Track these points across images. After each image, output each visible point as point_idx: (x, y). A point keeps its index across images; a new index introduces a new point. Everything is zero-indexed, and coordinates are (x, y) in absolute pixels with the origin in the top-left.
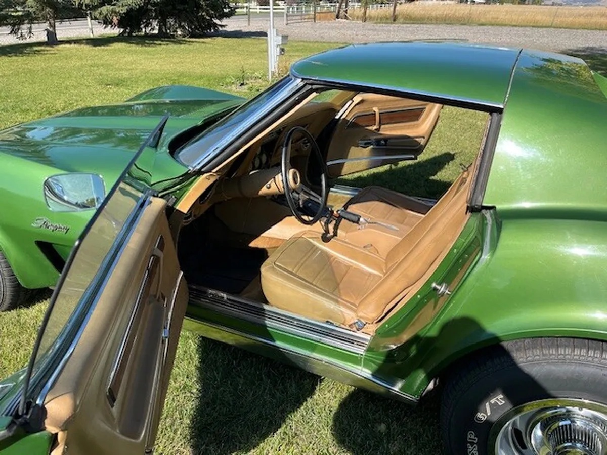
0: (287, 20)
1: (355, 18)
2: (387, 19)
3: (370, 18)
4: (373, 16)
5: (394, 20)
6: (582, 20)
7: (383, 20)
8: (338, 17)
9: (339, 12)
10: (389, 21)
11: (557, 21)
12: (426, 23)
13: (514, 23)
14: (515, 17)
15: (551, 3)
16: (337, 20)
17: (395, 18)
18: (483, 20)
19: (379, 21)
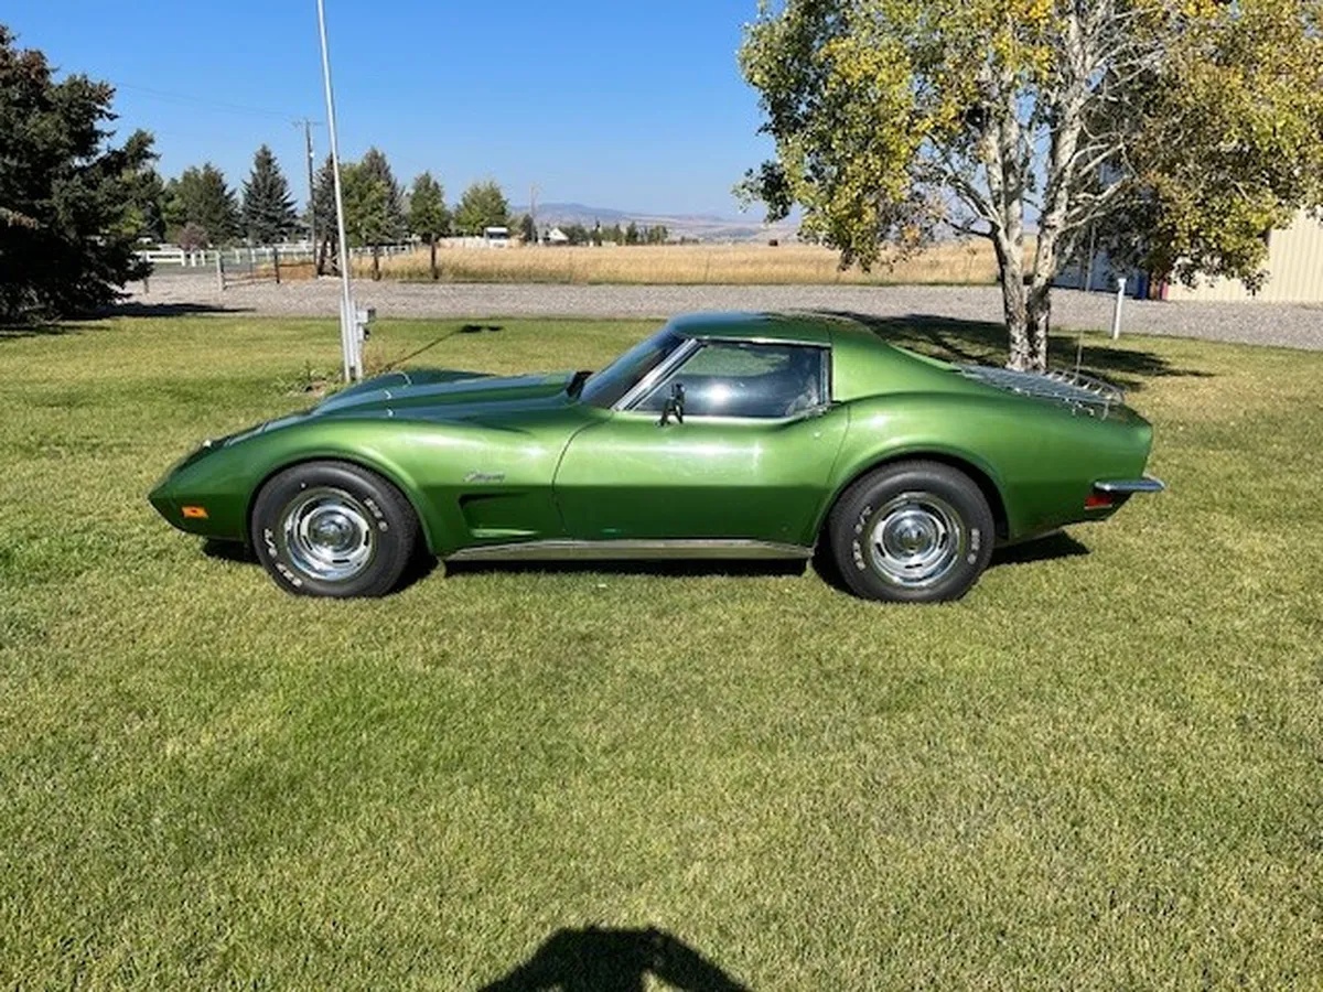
0: (225, 280)
1: (357, 274)
2: (422, 274)
3: (388, 273)
4: (392, 269)
5: (436, 277)
6: (749, 270)
7: (413, 276)
8: (321, 272)
9: (322, 262)
10: (425, 279)
11: (713, 273)
12: (497, 282)
13: (647, 280)
14: (645, 269)
15: (679, 238)
16: (320, 278)
17: (436, 274)
18: (593, 276)
19: (406, 278)
